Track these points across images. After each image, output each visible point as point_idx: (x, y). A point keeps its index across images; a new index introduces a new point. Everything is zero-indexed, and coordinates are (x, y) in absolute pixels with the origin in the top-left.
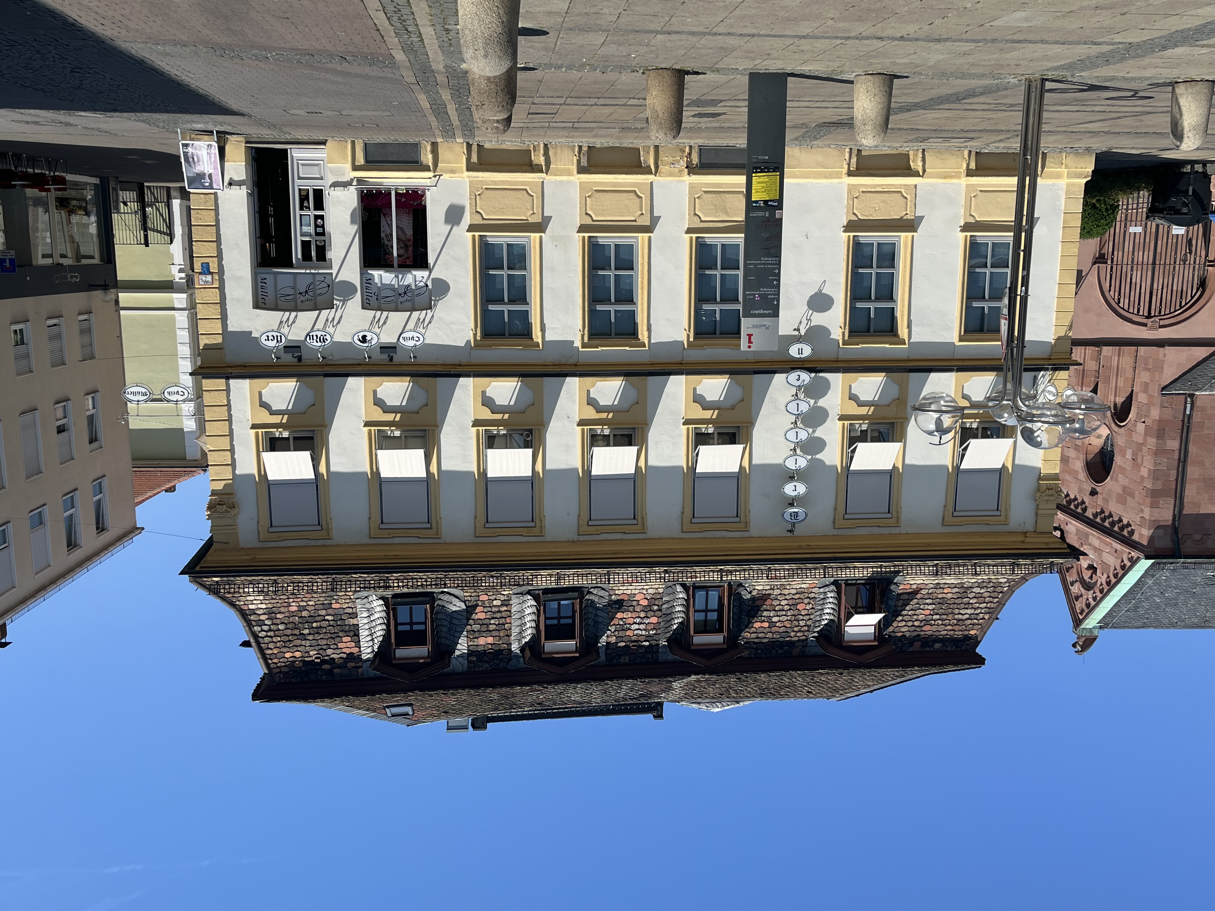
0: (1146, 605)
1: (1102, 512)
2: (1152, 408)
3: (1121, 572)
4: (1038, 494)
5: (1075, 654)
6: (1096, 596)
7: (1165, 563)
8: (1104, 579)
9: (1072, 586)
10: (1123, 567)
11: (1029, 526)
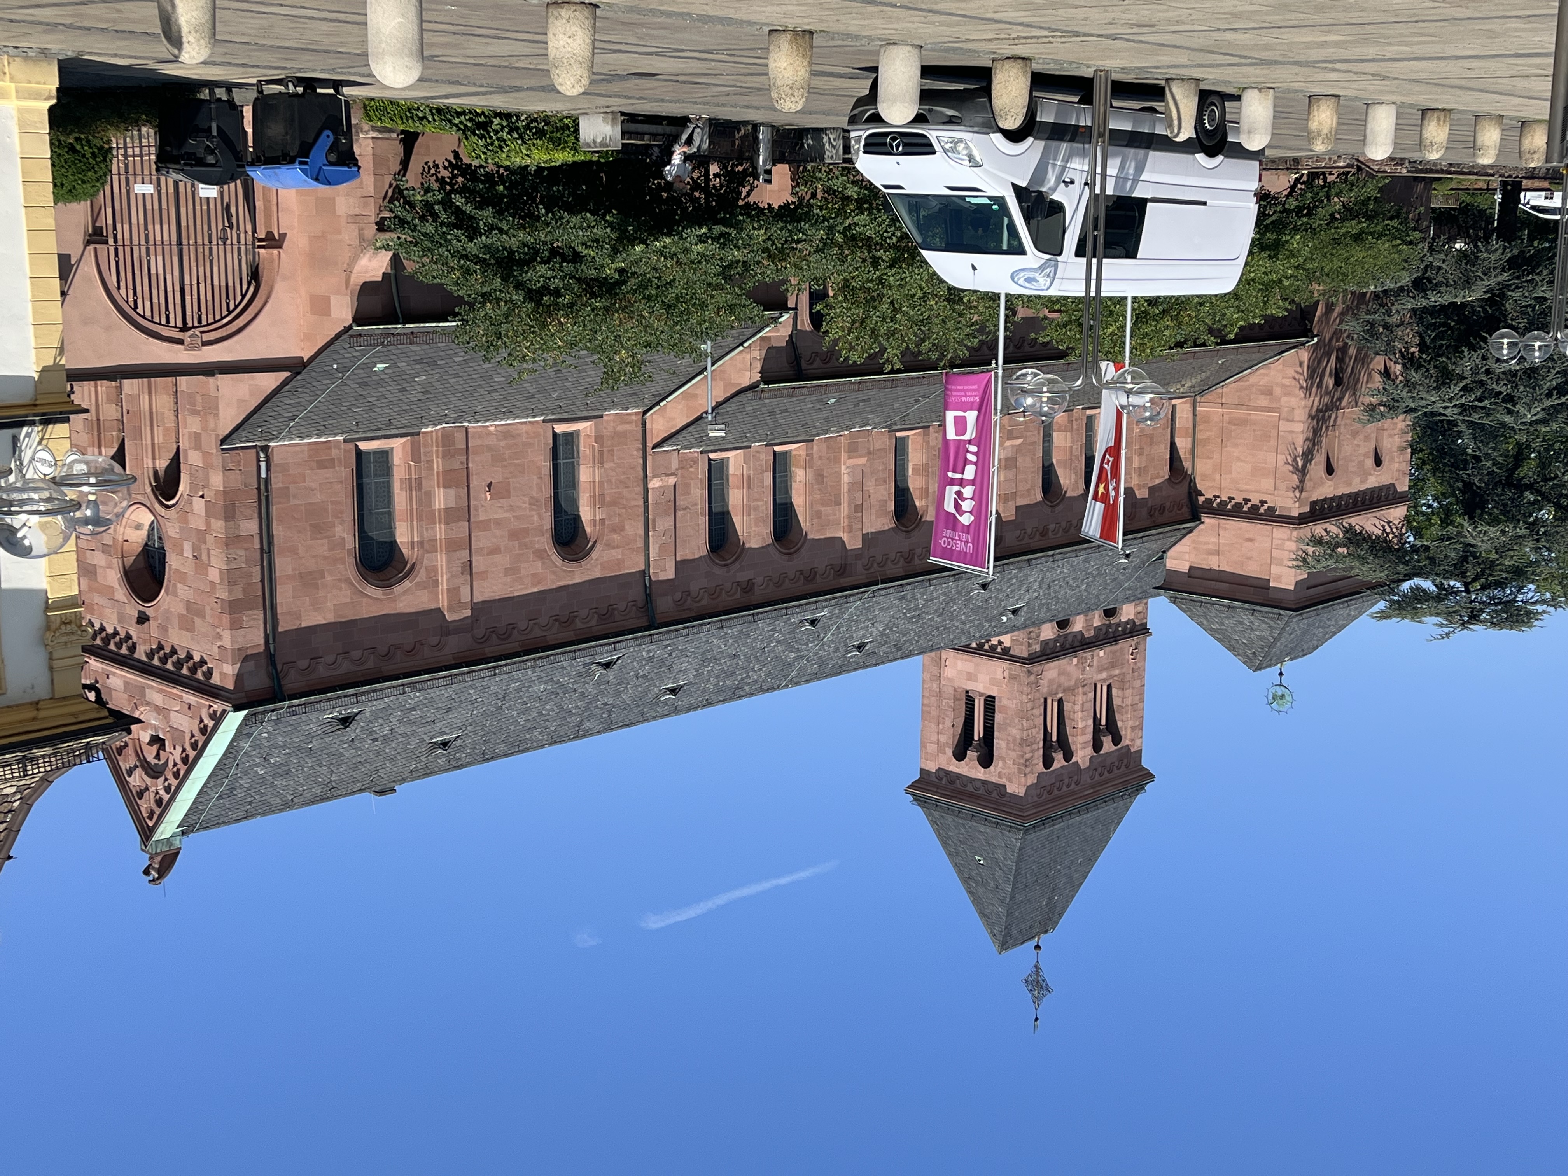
0: (245, 782)
1: (161, 647)
2: (211, 473)
3: (201, 739)
4: (49, 635)
5: (150, 885)
6: (170, 785)
7: (263, 713)
8: (177, 755)
9: (130, 776)
10: (203, 730)
11: (42, 691)
